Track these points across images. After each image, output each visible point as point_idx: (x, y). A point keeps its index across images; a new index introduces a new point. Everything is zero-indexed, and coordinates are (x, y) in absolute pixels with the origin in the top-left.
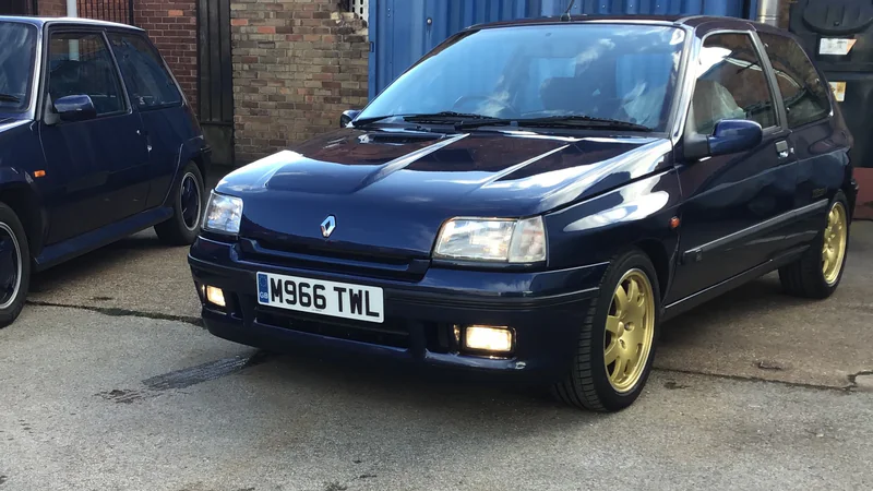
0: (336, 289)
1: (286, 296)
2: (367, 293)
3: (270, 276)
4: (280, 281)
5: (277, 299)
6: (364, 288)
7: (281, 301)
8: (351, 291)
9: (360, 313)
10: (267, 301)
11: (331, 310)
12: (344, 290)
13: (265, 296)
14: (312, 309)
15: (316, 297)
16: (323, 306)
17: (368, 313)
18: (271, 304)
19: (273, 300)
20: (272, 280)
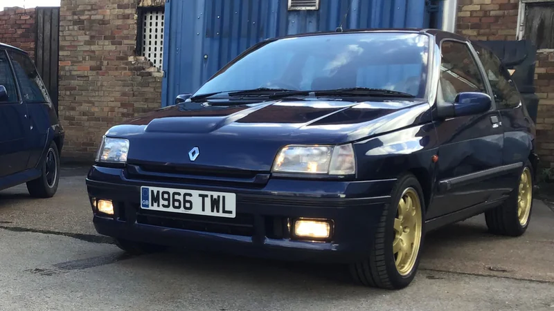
0: (200, 195)
1: (162, 202)
2: (224, 197)
3: (151, 188)
4: (158, 192)
5: (155, 204)
6: (221, 194)
7: (158, 206)
8: (212, 196)
9: (218, 211)
10: (148, 206)
11: (196, 210)
12: (207, 196)
13: (146, 203)
14: (182, 210)
15: (185, 201)
16: (190, 208)
17: (224, 211)
18: (151, 208)
19: (152, 205)
20: (152, 191)
